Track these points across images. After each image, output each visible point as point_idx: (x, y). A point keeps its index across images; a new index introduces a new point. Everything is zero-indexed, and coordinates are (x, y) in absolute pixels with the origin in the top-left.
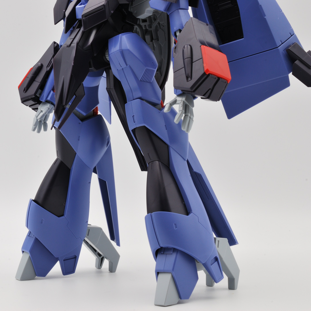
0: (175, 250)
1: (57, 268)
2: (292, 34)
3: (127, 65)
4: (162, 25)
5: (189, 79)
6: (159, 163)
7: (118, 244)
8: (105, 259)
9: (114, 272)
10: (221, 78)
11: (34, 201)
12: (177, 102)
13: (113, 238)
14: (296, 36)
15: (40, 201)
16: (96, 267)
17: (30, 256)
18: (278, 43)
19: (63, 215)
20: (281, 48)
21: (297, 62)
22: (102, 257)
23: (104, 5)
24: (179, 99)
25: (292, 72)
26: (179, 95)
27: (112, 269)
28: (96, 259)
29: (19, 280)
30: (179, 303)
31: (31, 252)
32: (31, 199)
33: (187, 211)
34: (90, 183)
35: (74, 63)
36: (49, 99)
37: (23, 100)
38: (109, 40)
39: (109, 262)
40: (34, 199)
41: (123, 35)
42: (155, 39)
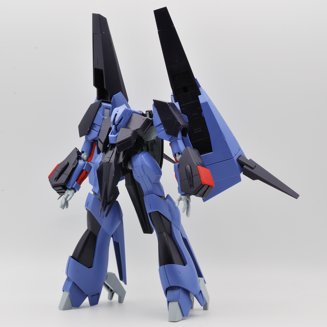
0: (179, 288)
1: (87, 301)
2: (240, 149)
3: (145, 174)
4: (156, 142)
5: (192, 187)
6: (166, 234)
7: (126, 283)
8: (115, 293)
9: (122, 302)
10: (210, 186)
11: (72, 257)
12: (182, 199)
13: (121, 278)
14: (242, 150)
15: (76, 257)
16: (108, 299)
17: (69, 294)
18: (234, 155)
19: (91, 267)
20: (235, 158)
21: (245, 166)
22: (113, 292)
23: (130, 137)
24: (183, 197)
25: (242, 173)
26: (182, 195)
27: (121, 300)
28: (109, 293)
29: (62, 309)
30: (183, 319)
31: (71, 291)
32: (70, 256)
33: (184, 263)
34: (109, 245)
35: (114, 175)
36: (74, 186)
37: (54, 186)
38: (132, 157)
39: (119, 296)
40: (71, 256)
41: (142, 155)
42: (150, 150)
